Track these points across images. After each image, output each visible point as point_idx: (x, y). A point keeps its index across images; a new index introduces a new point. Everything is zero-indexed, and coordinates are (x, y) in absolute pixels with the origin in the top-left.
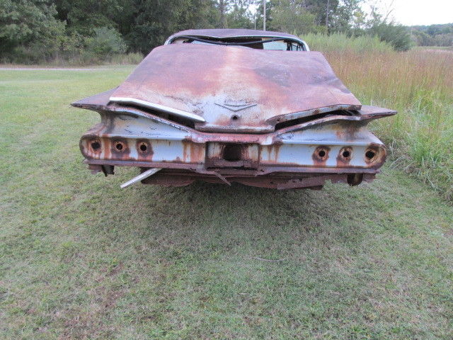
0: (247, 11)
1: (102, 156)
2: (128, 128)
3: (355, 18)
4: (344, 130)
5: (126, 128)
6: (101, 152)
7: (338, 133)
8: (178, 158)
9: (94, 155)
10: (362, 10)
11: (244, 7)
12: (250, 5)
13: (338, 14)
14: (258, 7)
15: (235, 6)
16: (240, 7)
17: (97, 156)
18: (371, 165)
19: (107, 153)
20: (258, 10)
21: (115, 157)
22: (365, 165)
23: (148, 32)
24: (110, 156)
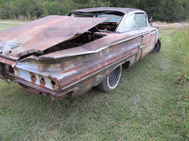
4: (42, 65)
7: (39, 67)
18: (54, 89)
22: (52, 88)
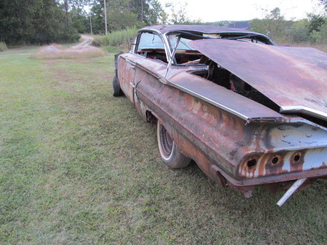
0: (83, 10)
1: (256, 174)
2: (285, 139)
3: (161, 18)
5: (283, 139)
6: (255, 170)
8: (323, 163)
9: (248, 174)
10: (165, 12)
11: (80, 7)
12: (85, 6)
13: (149, 14)
14: (91, 7)
15: (73, 6)
16: (77, 7)
17: (251, 175)
19: (261, 170)
20: (91, 10)
21: (269, 173)
23: (8, 25)
24: (264, 173)
